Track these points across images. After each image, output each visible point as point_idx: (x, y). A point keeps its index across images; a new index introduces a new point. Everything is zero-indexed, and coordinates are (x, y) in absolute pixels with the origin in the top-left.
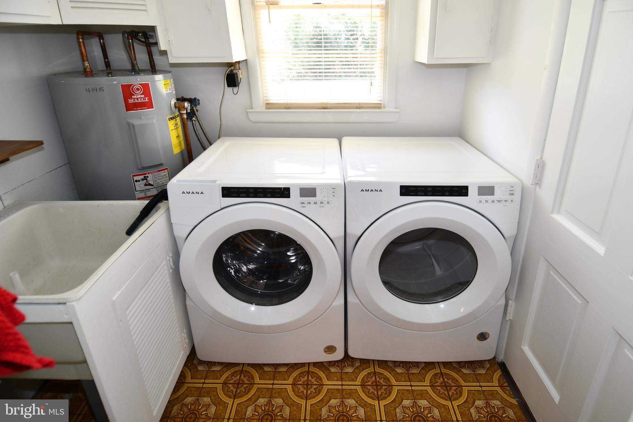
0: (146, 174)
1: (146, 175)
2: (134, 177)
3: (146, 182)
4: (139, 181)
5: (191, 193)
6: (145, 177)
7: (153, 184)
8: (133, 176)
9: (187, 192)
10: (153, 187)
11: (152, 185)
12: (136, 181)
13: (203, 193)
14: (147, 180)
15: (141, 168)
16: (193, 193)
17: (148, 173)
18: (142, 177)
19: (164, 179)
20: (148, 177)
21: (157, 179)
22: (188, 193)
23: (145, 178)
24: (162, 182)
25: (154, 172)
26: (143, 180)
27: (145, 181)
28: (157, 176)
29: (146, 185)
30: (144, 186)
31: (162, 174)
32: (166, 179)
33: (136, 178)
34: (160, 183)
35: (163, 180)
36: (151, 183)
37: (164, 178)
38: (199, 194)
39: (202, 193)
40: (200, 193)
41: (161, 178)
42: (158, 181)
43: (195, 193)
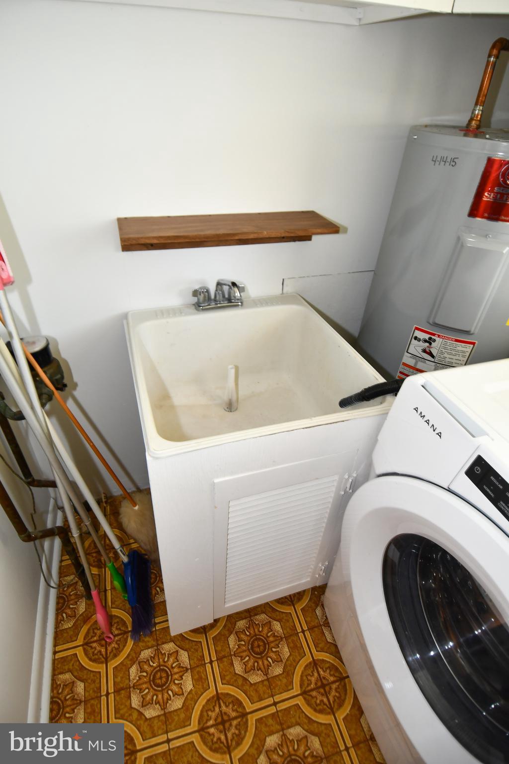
0: (434, 335)
1: (433, 337)
2: (416, 331)
3: (428, 347)
4: (419, 340)
5: (426, 419)
6: (430, 338)
7: (435, 355)
8: (417, 329)
9: (421, 413)
10: (433, 360)
11: (433, 356)
12: (416, 338)
13: (440, 436)
14: (430, 344)
15: (431, 323)
16: (427, 422)
17: (439, 336)
18: (427, 336)
19: (457, 357)
20: (434, 341)
21: (446, 351)
22: (421, 417)
23: (430, 341)
24: (450, 360)
25: (448, 339)
26: (425, 341)
27: (427, 344)
28: (449, 347)
29: (424, 351)
30: (420, 351)
31: (459, 348)
32: (461, 359)
33: (418, 334)
34: (447, 360)
35: (454, 357)
36: (434, 352)
37: (458, 355)
38: (434, 431)
39: (439, 434)
40: (437, 431)
41: (454, 352)
42: (446, 355)
43: (431, 424)
